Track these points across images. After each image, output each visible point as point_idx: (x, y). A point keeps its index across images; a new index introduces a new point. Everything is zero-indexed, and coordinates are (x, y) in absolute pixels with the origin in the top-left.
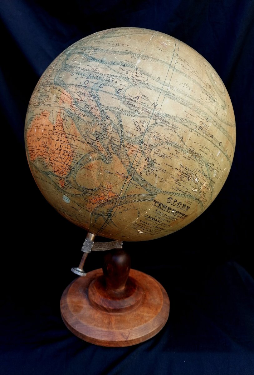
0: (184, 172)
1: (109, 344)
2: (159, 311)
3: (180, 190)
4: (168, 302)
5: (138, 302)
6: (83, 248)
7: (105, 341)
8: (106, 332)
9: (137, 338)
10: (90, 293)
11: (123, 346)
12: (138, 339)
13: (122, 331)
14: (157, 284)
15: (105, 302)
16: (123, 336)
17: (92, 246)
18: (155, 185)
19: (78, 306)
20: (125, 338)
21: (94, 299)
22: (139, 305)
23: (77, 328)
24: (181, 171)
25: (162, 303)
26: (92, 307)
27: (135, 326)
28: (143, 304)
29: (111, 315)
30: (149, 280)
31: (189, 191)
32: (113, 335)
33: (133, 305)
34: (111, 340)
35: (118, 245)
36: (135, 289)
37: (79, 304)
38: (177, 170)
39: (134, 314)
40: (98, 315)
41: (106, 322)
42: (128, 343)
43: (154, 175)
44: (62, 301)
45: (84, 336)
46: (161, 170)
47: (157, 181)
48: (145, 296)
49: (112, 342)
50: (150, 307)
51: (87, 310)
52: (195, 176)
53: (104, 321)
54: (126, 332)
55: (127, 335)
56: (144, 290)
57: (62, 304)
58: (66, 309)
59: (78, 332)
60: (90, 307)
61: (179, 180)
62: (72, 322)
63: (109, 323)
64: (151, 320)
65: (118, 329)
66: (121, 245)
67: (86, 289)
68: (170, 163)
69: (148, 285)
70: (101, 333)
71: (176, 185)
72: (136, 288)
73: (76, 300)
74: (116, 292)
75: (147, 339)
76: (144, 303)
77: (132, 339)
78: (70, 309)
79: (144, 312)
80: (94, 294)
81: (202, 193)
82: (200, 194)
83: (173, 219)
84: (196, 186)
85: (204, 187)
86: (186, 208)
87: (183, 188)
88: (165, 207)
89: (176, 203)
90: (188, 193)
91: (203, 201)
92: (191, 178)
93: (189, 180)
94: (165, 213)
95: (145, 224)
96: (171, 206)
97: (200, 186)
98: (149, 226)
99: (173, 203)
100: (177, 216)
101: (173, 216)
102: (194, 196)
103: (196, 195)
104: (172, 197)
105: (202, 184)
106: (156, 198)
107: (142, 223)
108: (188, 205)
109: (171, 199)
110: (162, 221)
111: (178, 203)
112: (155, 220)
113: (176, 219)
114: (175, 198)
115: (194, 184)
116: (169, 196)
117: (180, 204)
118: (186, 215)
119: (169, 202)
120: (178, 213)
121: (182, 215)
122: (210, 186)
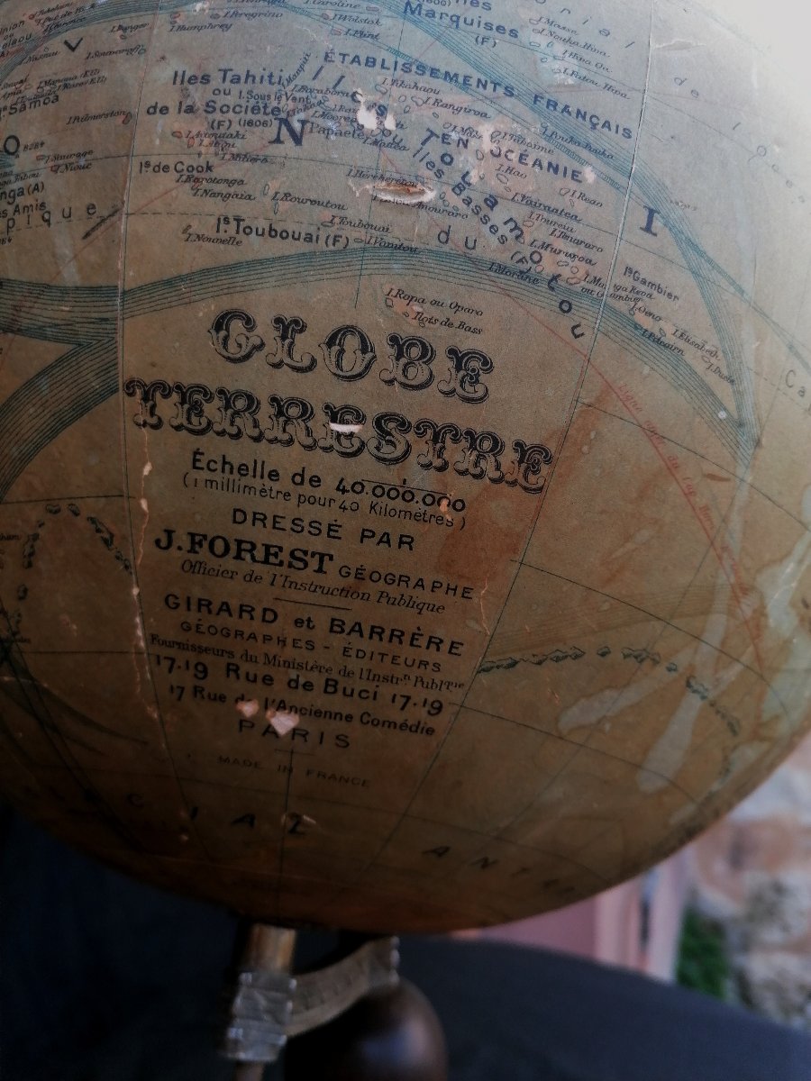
0: (221, 100)
3: (262, 224)
17: (290, 1004)
18: (71, 275)
24: (200, 105)
31: (350, 213)
35: (375, 968)
38: (164, 110)
43: (36, 214)
46: (61, 164)
47: (64, 240)
52: (333, 100)
61: (214, 161)
68: (97, 100)
71: (214, 207)
81: (520, 212)
82: (498, 216)
83: (418, 507)
84: (401, 162)
85: (495, 162)
86: (443, 365)
87: (284, 206)
88: (239, 403)
89: (306, 345)
90: (361, 233)
91: (596, 281)
92: (303, 122)
93: (297, 139)
94: (286, 460)
95: (223, 620)
96: (287, 385)
97: (447, 159)
98: (273, 629)
99: (281, 355)
100: (427, 466)
101: (390, 476)
102: (434, 244)
103: (458, 237)
104: (237, 302)
105: (454, 136)
106: (131, 363)
107: (193, 617)
108: (440, 338)
109: (237, 326)
110: (318, 544)
111: (330, 343)
112: (260, 554)
113: (452, 505)
114: (265, 302)
115: (365, 156)
116: (208, 310)
117: (352, 343)
118: (508, 438)
119: (247, 357)
120: (411, 436)
121: (472, 447)
122: (568, 152)
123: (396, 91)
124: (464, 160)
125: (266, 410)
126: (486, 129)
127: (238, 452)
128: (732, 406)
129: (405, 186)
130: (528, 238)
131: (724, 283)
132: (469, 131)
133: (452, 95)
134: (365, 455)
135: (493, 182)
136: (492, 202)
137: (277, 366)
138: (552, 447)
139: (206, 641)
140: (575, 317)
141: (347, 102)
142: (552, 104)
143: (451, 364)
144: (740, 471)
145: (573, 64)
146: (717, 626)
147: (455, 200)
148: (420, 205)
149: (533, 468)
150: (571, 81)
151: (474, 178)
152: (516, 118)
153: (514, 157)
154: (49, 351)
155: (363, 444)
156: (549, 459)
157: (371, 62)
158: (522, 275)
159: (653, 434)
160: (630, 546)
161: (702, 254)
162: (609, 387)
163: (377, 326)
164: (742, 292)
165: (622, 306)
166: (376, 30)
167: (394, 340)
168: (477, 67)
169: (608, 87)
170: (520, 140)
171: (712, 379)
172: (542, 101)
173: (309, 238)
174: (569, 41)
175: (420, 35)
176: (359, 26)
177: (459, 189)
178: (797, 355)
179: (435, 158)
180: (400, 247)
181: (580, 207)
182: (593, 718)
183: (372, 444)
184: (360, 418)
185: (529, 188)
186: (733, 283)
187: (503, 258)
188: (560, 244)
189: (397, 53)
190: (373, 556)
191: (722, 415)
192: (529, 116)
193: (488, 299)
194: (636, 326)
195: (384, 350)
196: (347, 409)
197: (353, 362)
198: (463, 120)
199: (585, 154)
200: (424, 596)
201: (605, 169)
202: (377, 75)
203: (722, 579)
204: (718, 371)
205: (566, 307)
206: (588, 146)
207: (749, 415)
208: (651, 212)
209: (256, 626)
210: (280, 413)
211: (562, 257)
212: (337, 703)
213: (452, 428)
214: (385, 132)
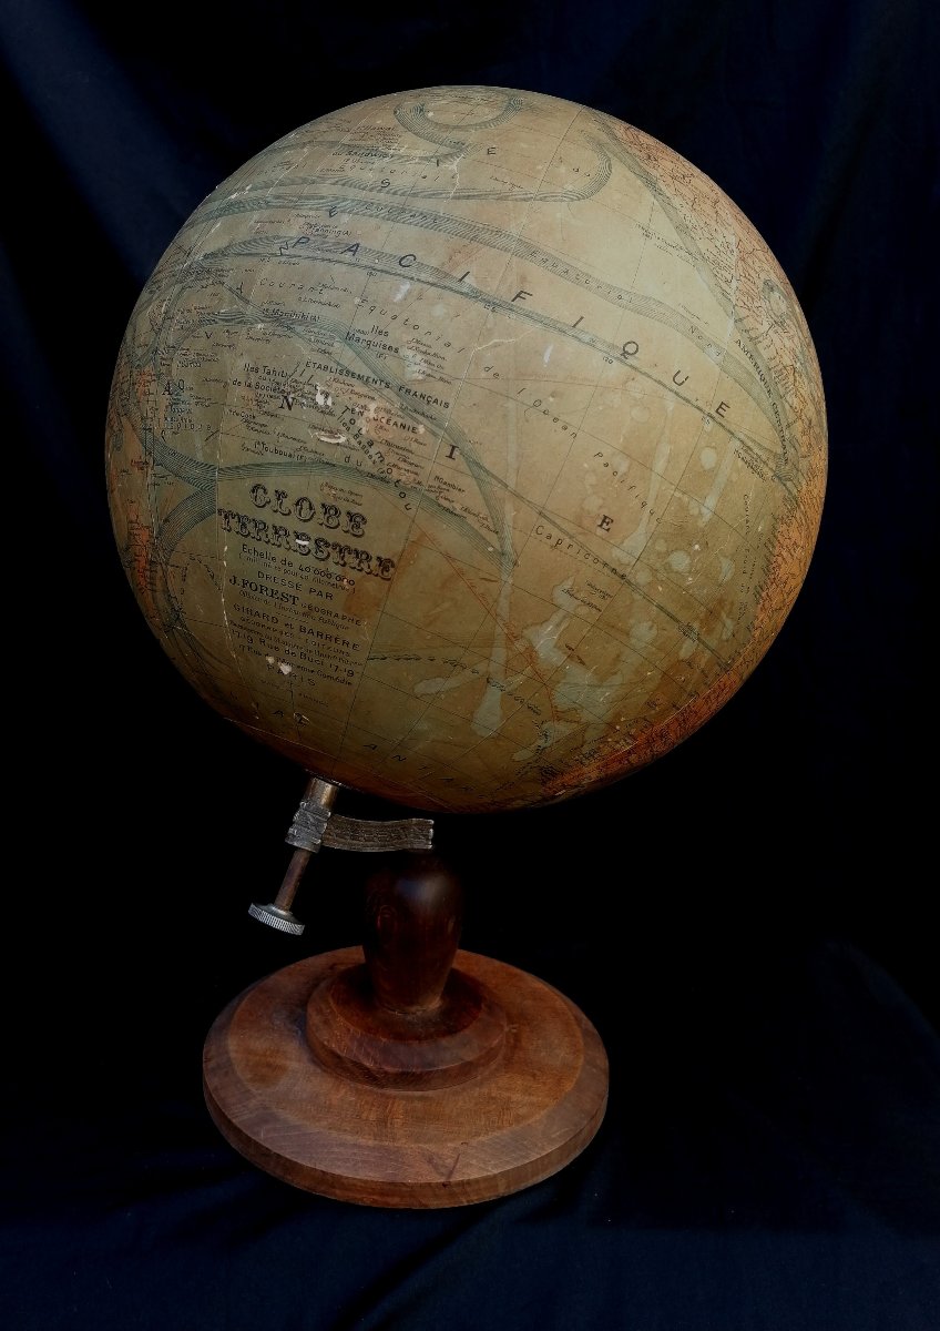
0: (262, 383)
1: (382, 1194)
2: (569, 1086)
3: (273, 447)
4: (602, 1060)
5: (490, 1055)
6: (291, 830)
7: (366, 1182)
8: (374, 1148)
9: (485, 1174)
10: (315, 1019)
11: (434, 1204)
12: (491, 1181)
13: (431, 1147)
14: (560, 1001)
15: (369, 1050)
16: (436, 1167)
17: (326, 825)
18: (200, 457)
19: (269, 1065)
20: (442, 1174)
21: (328, 1041)
22: (493, 1066)
23: (263, 1136)
24: (254, 383)
25: (581, 1061)
26: (319, 1071)
27: (477, 1134)
28: (508, 1063)
29: (388, 1097)
30: (531, 989)
31: (307, 445)
32: (397, 1161)
33: (470, 1063)
34: (389, 1179)
35: (416, 837)
36: (480, 1008)
37: (271, 1060)
38: (240, 384)
39: (476, 1095)
40: (342, 1094)
41: (372, 1117)
42: (452, 1195)
44: (210, 1049)
45: (291, 1166)
46: (199, 401)
47: (198, 440)
48: (517, 1038)
49: (392, 1188)
50: (534, 1076)
51: (299, 1077)
52: (307, 388)
53: (364, 1116)
54: (447, 1150)
55: (449, 1162)
56: (511, 1020)
57: (209, 1060)
58: (227, 1073)
59: (266, 1153)
60: (312, 1068)
61: (256, 413)
62: (245, 1117)
63: (383, 1122)
64: (537, 1117)
65: (417, 1141)
66: (426, 836)
67: (299, 1010)
68: (215, 371)
69: (529, 1002)
70: (355, 1154)
71: (255, 436)
72: (483, 1006)
73: (260, 1044)
74: (409, 1018)
75: (523, 1186)
76: (513, 1058)
77: (466, 1178)
78: (239, 1074)
79: (512, 1089)
80: (326, 1022)
81: (383, 449)
82: (373, 451)
83: (333, 581)
84: (332, 422)
85: (375, 424)
86: (344, 519)
87: (282, 439)
88: (261, 526)
89: (288, 503)
90: (312, 455)
91: (419, 483)
92: (293, 399)
93: (290, 407)
94: (279, 553)
95: (256, 619)
96: (279, 520)
97: (352, 422)
98: (276, 626)
99: (277, 507)
100: (337, 563)
101: (321, 566)
102: (343, 463)
103: (353, 460)
104: (261, 481)
105: (357, 410)
106: (220, 502)
107: (245, 615)
108: (344, 507)
109: (261, 491)
110: (292, 592)
111: (297, 504)
112: (269, 592)
113: (349, 582)
114: (272, 482)
115: (317, 418)
116: (249, 483)
117: (305, 505)
118: (374, 554)
119: (264, 506)
120: (330, 549)
121: (357, 557)
122: (412, 418)
123: (335, 385)
124: (361, 423)
125: (271, 531)
126: (372, 406)
127: (261, 546)
128: (497, 546)
129: (332, 434)
130: (386, 462)
131: (494, 482)
132: (365, 407)
133: (359, 388)
134: (310, 555)
135: (373, 433)
136: (371, 444)
137: (276, 511)
138: (395, 561)
139: (251, 627)
140: (407, 500)
141: (312, 389)
142: (408, 391)
143: (348, 519)
144: (504, 577)
145: (424, 367)
146: (500, 654)
147: (354, 442)
148: (338, 444)
149: (386, 569)
150: (420, 377)
151: (363, 432)
152: (389, 400)
153: (384, 421)
154: (191, 490)
155: (310, 551)
156: (393, 566)
157: (326, 368)
158: (382, 479)
159: (448, 557)
160: (438, 609)
161: (481, 467)
162: (424, 534)
163: (317, 498)
164: (506, 486)
165: (433, 496)
166: (331, 349)
167: (323, 505)
168: (374, 372)
169: (441, 379)
170: (388, 412)
171: (484, 532)
172: (403, 390)
173: (290, 456)
174: (425, 353)
175: (350, 353)
176: (323, 347)
177: (356, 436)
178: (545, 517)
179: (347, 420)
180: (327, 463)
181: (414, 446)
182: (433, 691)
183: (313, 551)
184: (308, 539)
185: (389, 436)
186: (500, 482)
187: (374, 471)
188: (402, 465)
189: (338, 364)
190: (315, 600)
191: (490, 549)
192: (395, 398)
193: (365, 490)
194: (439, 505)
195: (319, 510)
196: (304, 534)
197: (306, 513)
198: (362, 402)
199: (421, 418)
200: (339, 621)
201: (429, 425)
202: (328, 376)
203: (498, 630)
204: (488, 527)
205: (403, 495)
206: (423, 414)
207: (508, 548)
208: (454, 447)
209: (270, 624)
210: (276, 533)
211: (403, 471)
212: (306, 664)
213: (348, 548)
214: (327, 407)
